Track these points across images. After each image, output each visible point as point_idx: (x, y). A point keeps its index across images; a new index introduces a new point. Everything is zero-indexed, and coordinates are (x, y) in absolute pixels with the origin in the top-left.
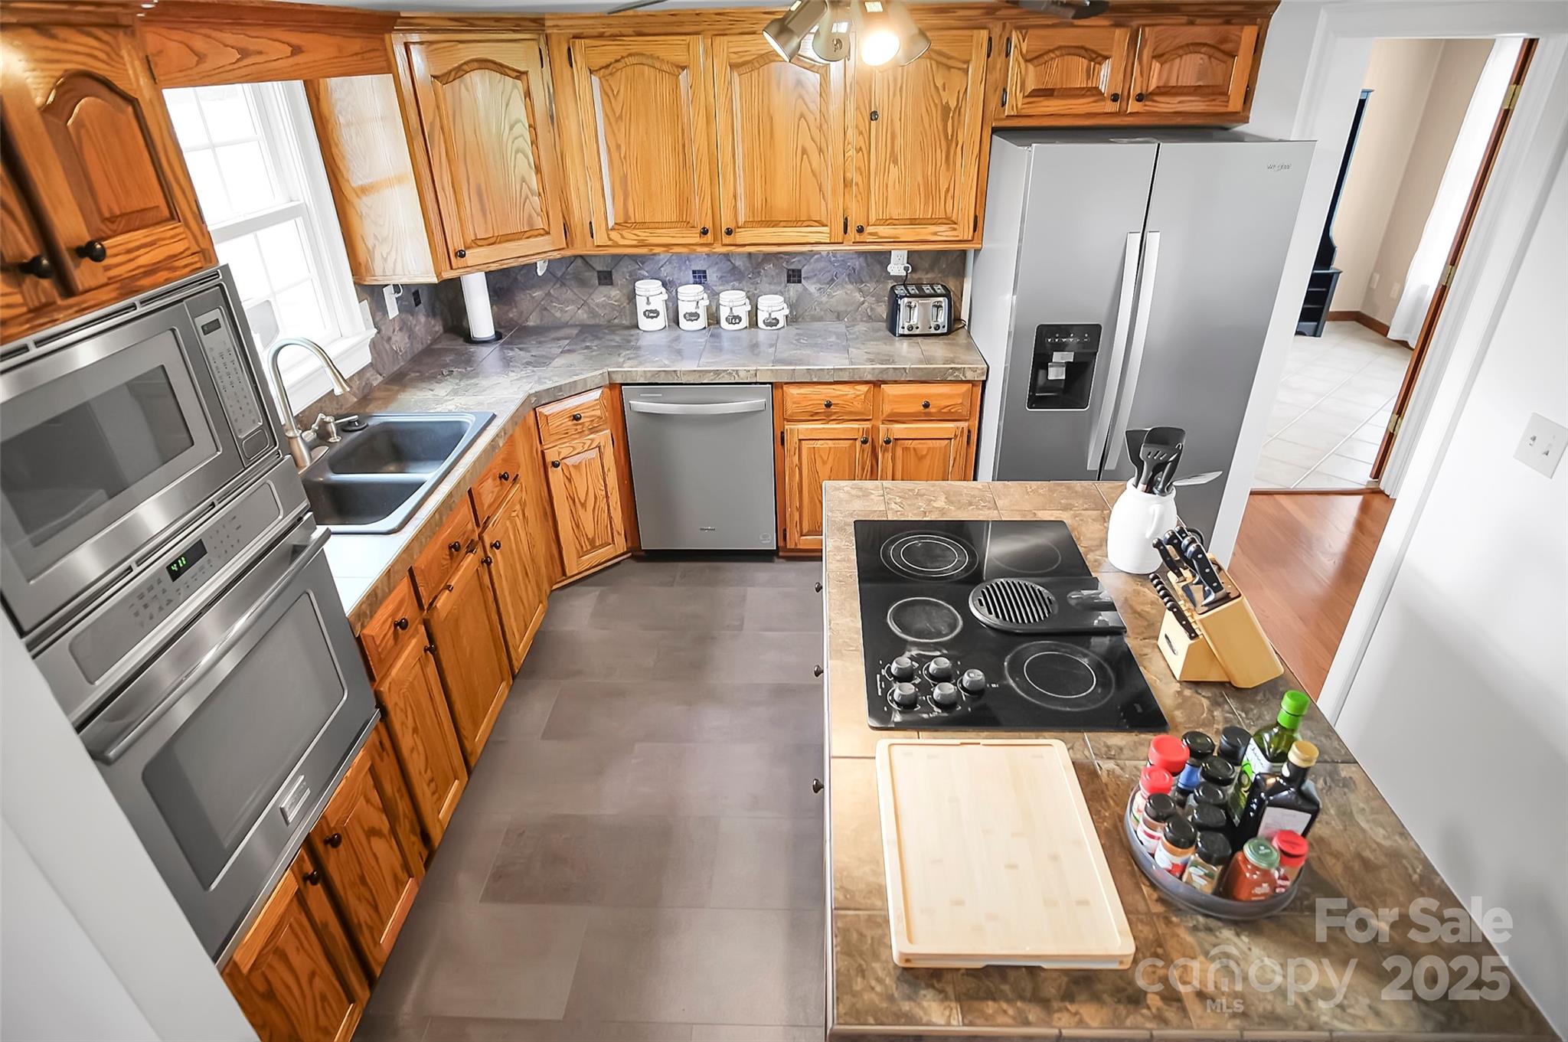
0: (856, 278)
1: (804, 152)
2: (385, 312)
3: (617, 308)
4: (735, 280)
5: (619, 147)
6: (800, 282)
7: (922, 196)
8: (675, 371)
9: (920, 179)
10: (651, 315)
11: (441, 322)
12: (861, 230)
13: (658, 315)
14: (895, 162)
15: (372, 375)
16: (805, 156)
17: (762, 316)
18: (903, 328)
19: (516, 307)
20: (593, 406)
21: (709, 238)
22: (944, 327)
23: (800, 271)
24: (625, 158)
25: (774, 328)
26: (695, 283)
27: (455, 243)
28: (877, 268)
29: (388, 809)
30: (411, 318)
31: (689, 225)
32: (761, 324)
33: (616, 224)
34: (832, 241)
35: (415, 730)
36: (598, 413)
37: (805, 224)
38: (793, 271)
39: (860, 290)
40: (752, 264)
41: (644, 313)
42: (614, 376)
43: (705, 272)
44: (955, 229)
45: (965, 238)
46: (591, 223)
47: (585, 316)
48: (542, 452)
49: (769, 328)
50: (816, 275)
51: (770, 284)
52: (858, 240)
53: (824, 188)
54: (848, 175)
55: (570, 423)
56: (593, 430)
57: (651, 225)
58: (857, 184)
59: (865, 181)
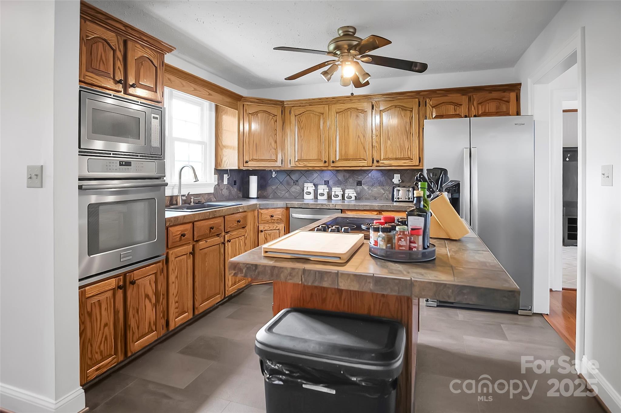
0: (381, 184)
1: (359, 137)
2: (223, 181)
3: (298, 193)
4: (339, 184)
5: (301, 137)
6: (361, 186)
7: (399, 150)
8: (308, 204)
9: (398, 145)
10: (308, 193)
11: (242, 194)
12: (378, 162)
13: (311, 194)
14: (389, 139)
15: (212, 197)
16: (359, 138)
17: (346, 195)
18: (396, 198)
19: (266, 191)
20: (279, 214)
21: (327, 164)
22: (412, 198)
23: (361, 181)
24: (303, 140)
25: (350, 199)
26: (325, 185)
27: (246, 158)
28: (389, 181)
29: (157, 294)
30: (231, 188)
31: (320, 160)
32: (346, 199)
33: (298, 160)
34: (368, 165)
35: (177, 277)
36: (280, 217)
37: (359, 160)
38: (359, 181)
39: (383, 189)
40: (344, 179)
41: (306, 193)
42: (287, 204)
43: (328, 181)
44: (412, 162)
45: (416, 164)
46: (290, 160)
47: (288, 195)
48: (258, 226)
49: (348, 199)
50: (367, 183)
51: (351, 186)
52: (377, 165)
53: (365, 148)
54: (374, 144)
55: (270, 218)
56: (278, 223)
57: (309, 160)
58: (376, 147)
59: (379, 146)
